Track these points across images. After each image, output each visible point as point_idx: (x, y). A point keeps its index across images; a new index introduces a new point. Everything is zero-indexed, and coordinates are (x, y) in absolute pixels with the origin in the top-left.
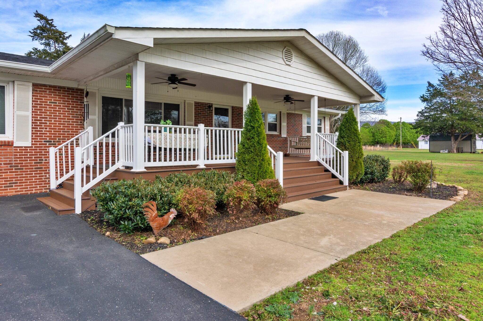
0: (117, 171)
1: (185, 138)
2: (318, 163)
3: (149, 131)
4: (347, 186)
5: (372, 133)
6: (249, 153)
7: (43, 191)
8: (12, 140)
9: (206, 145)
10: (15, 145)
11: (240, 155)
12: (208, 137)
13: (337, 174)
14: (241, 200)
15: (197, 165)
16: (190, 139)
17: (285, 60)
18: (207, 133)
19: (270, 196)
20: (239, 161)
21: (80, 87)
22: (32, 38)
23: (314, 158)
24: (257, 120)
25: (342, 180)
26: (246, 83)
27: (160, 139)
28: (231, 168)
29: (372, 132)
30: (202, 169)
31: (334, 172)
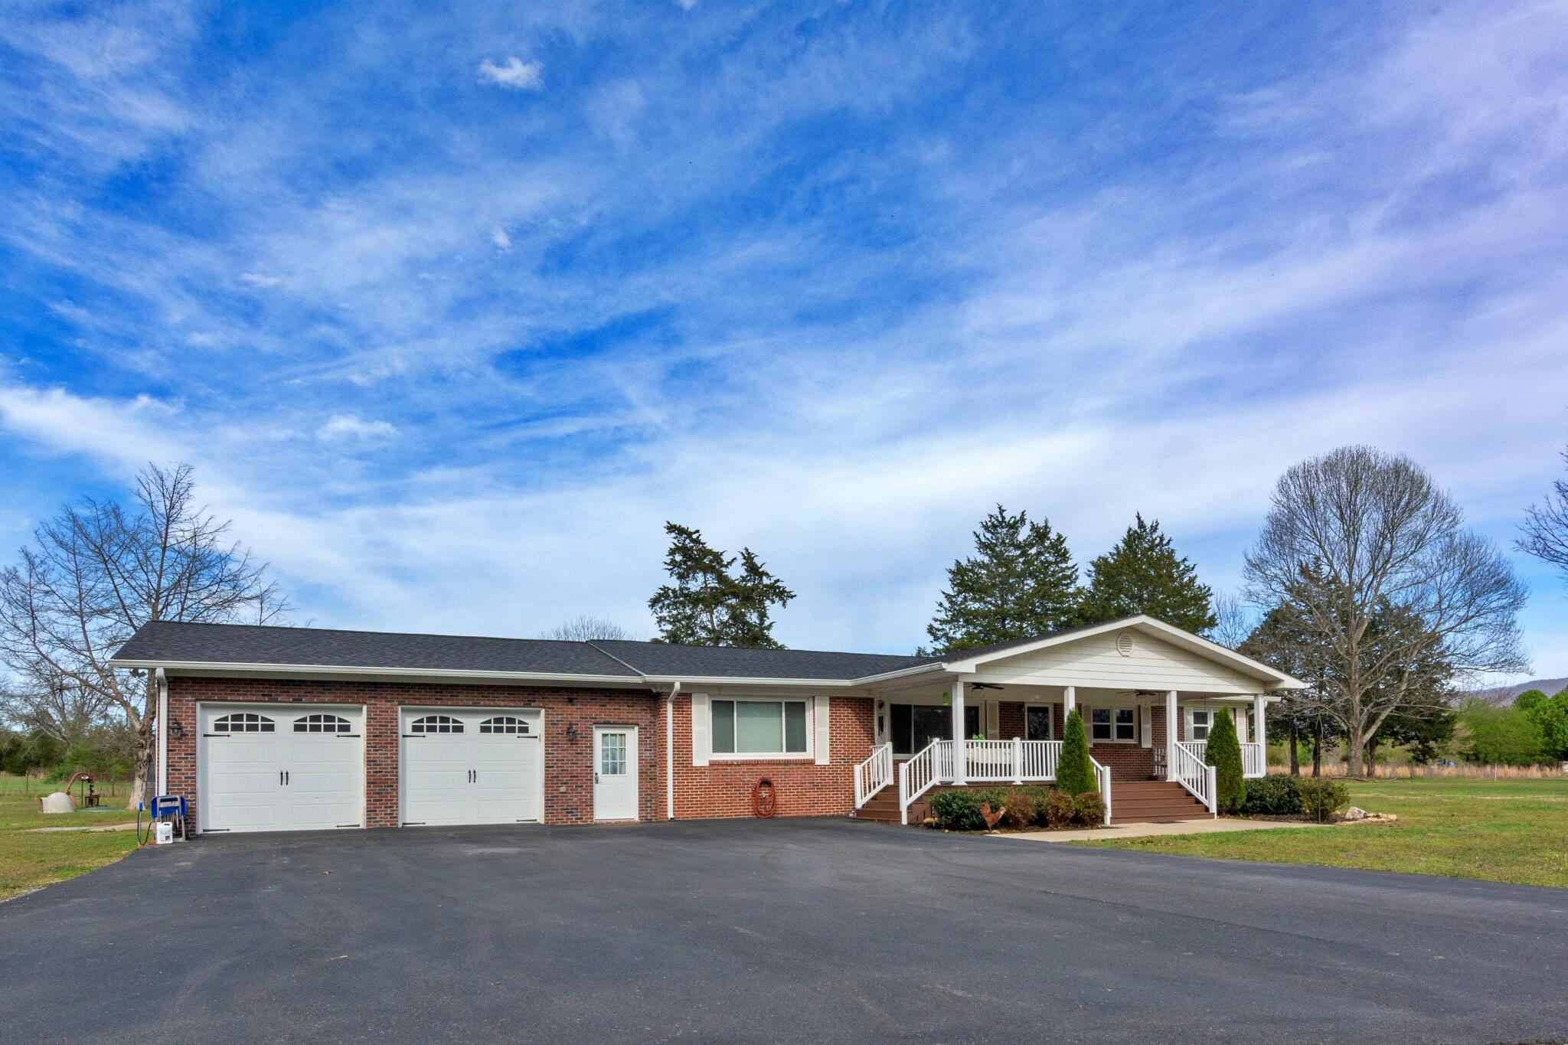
0: (935, 787)
1: (1001, 753)
2: (1179, 785)
3: (968, 747)
4: (1214, 814)
5: (1542, 724)
6: (1069, 768)
7: (840, 813)
8: (813, 758)
9: (1022, 760)
10: (816, 764)
11: (1060, 771)
12: (1024, 752)
13: (1202, 798)
14: (1058, 809)
15: (1013, 782)
16: (1005, 754)
17: (1120, 650)
18: (1024, 748)
19: (1089, 808)
20: (1058, 777)
21: (870, 696)
22: (669, 572)
23: (1173, 776)
24: (1078, 732)
25: (1207, 805)
26: (1067, 687)
27: (973, 753)
28: (1052, 785)
29: (1543, 722)
30: (1019, 786)
31: (1198, 795)
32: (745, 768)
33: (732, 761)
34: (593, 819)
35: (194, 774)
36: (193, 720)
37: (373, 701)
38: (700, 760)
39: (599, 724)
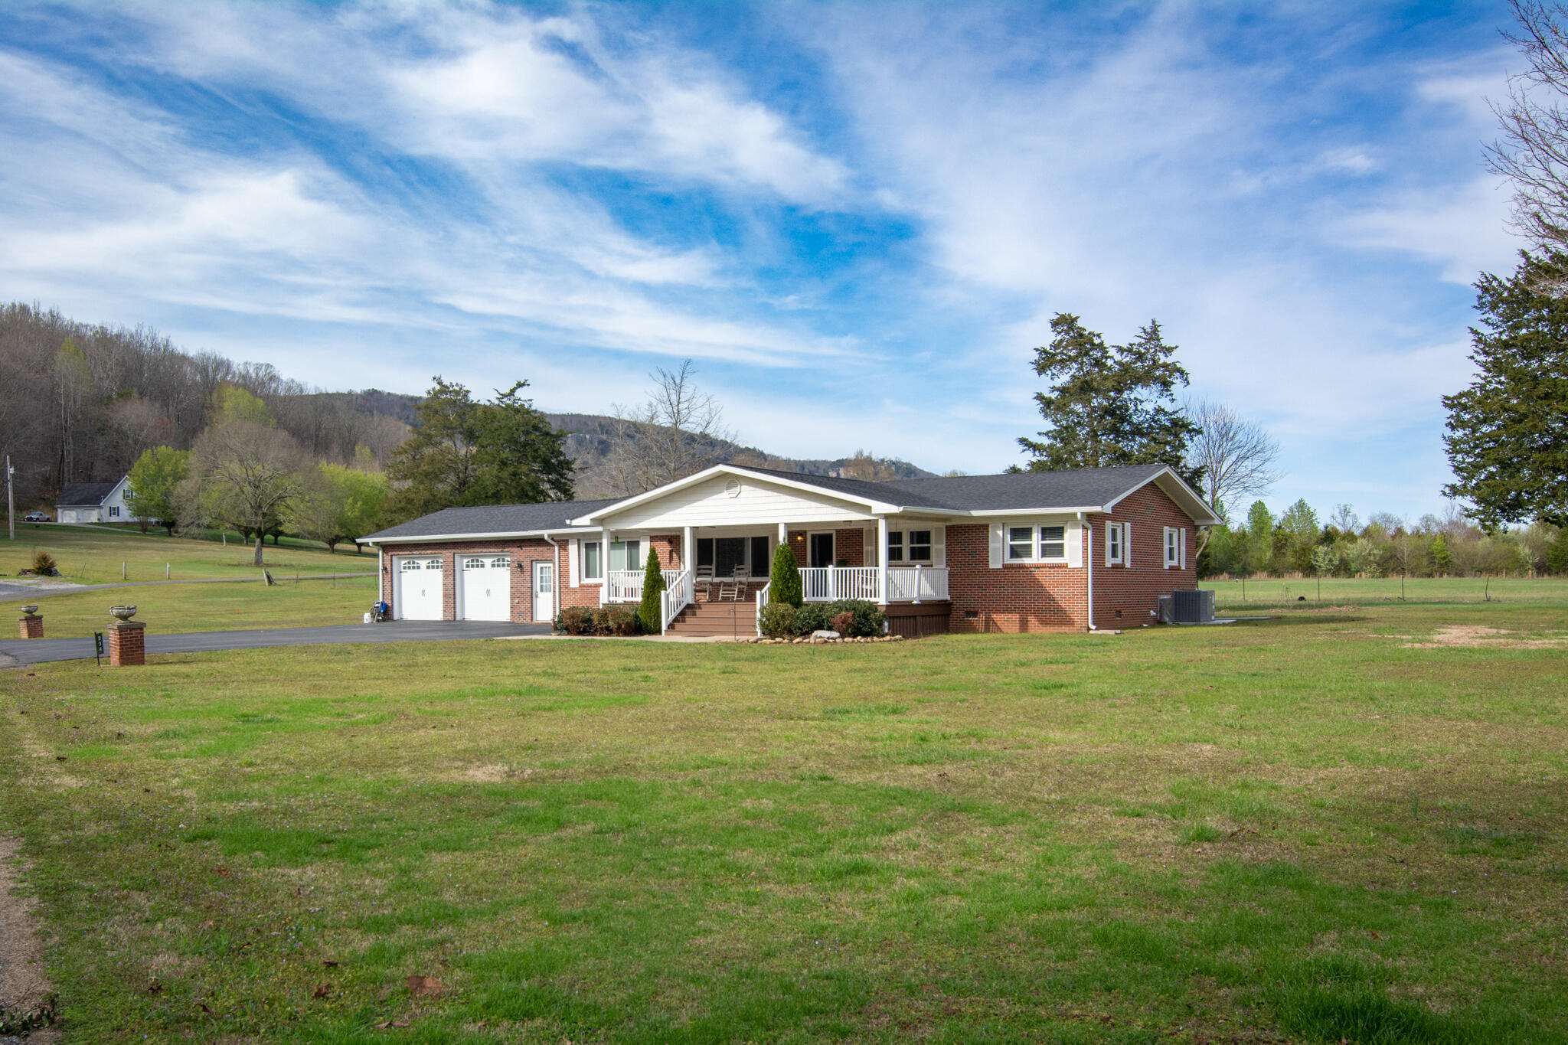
17: (728, 493)
34: (532, 620)
35: (392, 591)
36: (392, 565)
37: (444, 552)
38: (574, 583)
39: (537, 561)
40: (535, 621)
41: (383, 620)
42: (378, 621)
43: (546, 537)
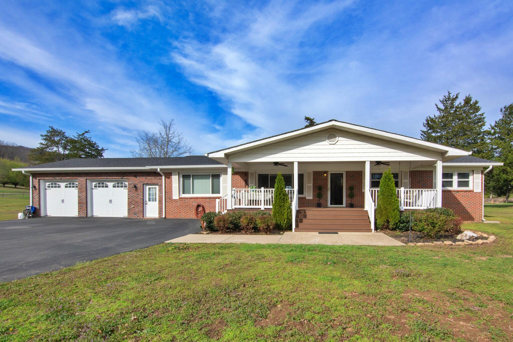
1: (256, 195)
2: (367, 212)
4: (371, 229)
9: (265, 198)
15: (260, 208)
17: (328, 141)
21: (247, 171)
23: (366, 207)
30: (263, 210)
32: (193, 200)
33: (187, 197)
34: (143, 217)
35: (40, 200)
36: (39, 185)
37: (79, 178)
38: (175, 196)
39: (147, 184)
40: (145, 217)
41: (33, 217)
42: (29, 217)
43: (159, 170)
